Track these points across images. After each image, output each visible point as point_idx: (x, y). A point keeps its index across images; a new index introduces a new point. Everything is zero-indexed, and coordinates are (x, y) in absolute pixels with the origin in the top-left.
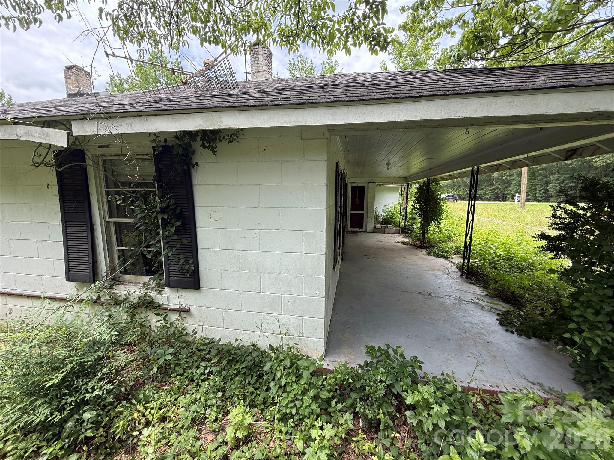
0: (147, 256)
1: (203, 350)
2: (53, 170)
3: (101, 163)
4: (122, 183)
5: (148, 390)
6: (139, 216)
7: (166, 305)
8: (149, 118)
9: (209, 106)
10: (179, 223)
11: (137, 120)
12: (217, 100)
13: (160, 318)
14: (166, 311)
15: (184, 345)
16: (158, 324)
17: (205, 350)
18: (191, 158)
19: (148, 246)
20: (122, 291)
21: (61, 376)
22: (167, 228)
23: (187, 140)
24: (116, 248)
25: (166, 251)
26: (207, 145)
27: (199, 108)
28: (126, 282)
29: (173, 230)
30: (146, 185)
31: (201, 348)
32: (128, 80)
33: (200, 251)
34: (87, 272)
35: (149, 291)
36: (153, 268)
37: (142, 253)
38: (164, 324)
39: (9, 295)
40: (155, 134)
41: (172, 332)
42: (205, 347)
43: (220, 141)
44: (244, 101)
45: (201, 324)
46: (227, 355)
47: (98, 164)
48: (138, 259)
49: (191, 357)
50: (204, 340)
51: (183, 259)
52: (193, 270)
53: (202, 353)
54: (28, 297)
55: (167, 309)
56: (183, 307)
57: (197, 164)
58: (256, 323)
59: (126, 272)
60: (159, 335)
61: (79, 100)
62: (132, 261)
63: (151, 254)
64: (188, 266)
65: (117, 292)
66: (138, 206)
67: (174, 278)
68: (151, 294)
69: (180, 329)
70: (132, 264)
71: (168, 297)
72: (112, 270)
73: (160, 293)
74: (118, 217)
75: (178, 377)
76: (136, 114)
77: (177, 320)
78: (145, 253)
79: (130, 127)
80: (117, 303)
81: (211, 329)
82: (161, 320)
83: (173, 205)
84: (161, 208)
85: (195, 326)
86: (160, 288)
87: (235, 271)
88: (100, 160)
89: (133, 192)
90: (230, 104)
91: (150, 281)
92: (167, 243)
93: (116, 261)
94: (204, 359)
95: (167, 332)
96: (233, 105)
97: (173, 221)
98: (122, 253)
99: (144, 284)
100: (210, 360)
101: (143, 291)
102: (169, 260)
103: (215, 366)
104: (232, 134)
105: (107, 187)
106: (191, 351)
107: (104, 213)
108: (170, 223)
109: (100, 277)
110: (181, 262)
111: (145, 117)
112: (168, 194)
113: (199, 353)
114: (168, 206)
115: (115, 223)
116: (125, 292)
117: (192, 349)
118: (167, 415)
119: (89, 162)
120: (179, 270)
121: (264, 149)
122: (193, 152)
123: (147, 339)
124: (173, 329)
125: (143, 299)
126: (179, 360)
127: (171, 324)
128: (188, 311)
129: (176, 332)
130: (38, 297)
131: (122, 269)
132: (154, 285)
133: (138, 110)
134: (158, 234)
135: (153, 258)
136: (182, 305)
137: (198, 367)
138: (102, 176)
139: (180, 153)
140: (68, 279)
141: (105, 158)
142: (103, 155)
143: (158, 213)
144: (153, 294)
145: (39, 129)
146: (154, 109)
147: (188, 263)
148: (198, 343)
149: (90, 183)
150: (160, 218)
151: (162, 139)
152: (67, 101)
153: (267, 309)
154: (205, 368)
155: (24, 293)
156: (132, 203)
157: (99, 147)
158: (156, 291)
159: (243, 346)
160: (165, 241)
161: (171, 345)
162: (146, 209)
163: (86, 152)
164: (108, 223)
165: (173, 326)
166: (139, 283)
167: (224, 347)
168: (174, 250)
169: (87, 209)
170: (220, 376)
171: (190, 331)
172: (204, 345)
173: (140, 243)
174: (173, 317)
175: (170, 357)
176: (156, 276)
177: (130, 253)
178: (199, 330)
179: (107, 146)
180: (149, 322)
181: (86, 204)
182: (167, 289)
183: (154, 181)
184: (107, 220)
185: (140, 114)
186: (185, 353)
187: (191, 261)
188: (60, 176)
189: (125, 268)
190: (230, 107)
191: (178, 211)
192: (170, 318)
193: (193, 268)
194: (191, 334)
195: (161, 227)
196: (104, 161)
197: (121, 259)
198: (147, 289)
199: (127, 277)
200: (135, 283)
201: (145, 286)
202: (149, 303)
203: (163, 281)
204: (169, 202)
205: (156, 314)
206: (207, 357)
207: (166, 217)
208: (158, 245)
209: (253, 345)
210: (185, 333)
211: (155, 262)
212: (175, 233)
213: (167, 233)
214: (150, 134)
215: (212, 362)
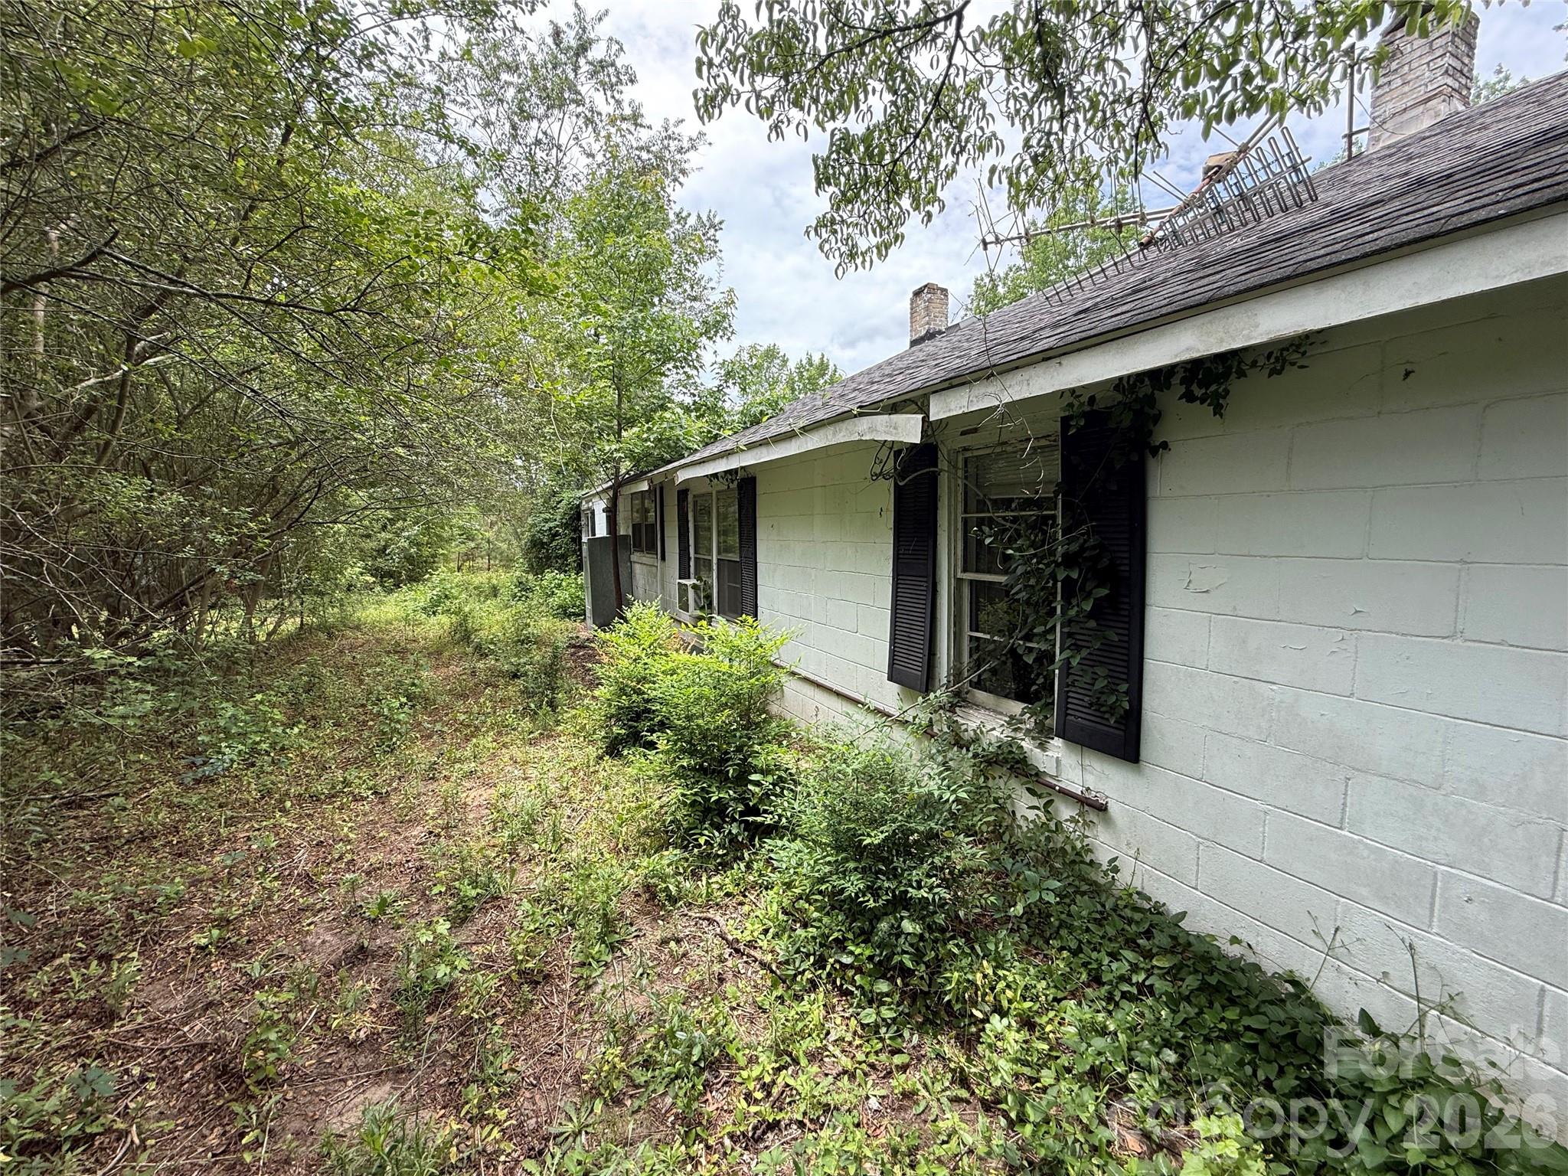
0: (1025, 658)
1: (1130, 921)
2: (889, 485)
3: (960, 465)
4: (995, 502)
5: (1002, 942)
6: (1020, 570)
7: (1051, 776)
8: (1065, 360)
9: (1219, 294)
10: (1103, 592)
11: (1040, 369)
12: (1242, 269)
13: (1035, 802)
14: (1050, 790)
15: (1085, 888)
16: (1031, 815)
17: (1137, 923)
18: (1151, 433)
19: (1028, 637)
20: (972, 721)
21: (882, 836)
22: (1074, 602)
23: (1146, 389)
24: (967, 632)
25: (1067, 654)
26: (1198, 392)
27: (1192, 307)
28: (978, 706)
29: (1088, 606)
30: (1038, 504)
31: (1128, 913)
32: (1006, 278)
33: (1151, 667)
34: (917, 670)
35: (1020, 735)
36: (1034, 688)
37: (1013, 651)
38: (1044, 819)
39: (819, 686)
40: (1073, 391)
41: (1059, 845)
42: (1137, 916)
43: (1241, 374)
44: (1338, 247)
45: (1132, 852)
46: (1201, 967)
47: (956, 467)
48: (1004, 663)
49: (1099, 923)
50: (1135, 896)
51: (1105, 678)
52: (1126, 711)
53: (1127, 927)
54: (838, 694)
55: (1053, 787)
56: (1091, 795)
57: (1165, 445)
58: (1315, 919)
59: (978, 685)
60: (1030, 839)
61: (929, 347)
62: (994, 663)
63: (1033, 656)
64: (1114, 698)
65: (961, 721)
66: (1019, 549)
67: (1080, 717)
68: (1023, 744)
69: (1079, 845)
70: (993, 671)
71: (1058, 760)
72: (957, 675)
73: (1042, 746)
74: (977, 571)
75: (1065, 954)
76: (1041, 356)
77: (1072, 820)
78: (1020, 651)
79: (1025, 387)
80: (959, 743)
81: (1159, 879)
82: (1038, 808)
83: (1093, 548)
84: (1065, 555)
85: (1116, 853)
86: (1042, 734)
87: (1250, 740)
88: (960, 458)
89: (1015, 520)
90: (1289, 271)
91: (1022, 715)
92: (1070, 635)
93: (966, 659)
94: (1131, 943)
95: (1048, 839)
96: (1300, 270)
97: (1089, 586)
98: (977, 645)
99: (1012, 717)
100: (1148, 955)
101: (1008, 732)
102: (1069, 674)
103: (1162, 977)
104: (1283, 350)
105: (965, 512)
106: (1099, 908)
107: (956, 560)
108: (1082, 589)
109: (937, 684)
110: (1100, 684)
111: (1058, 360)
112: (1084, 522)
113: (1120, 924)
114: (1082, 549)
115: (971, 582)
116: (974, 726)
117: (1103, 906)
118: (1037, 1020)
119: (943, 464)
120: (1091, 705)
121: (1407, 374)
122: (1157, 418)
123: (1006, 838)
124: (1061, 838)
125: (1006, 750)
126: (1069, 915)
127: (1058, 824)
128: (1102, 809)
129: (1068, 848)
130: (855, 702)
131: (974, 677)
132: (1030, 725)
133: (1046, 346)
134: (1052, 612)
135: (1036, 667)
136: (1088, 789)
137: (1114, 956)
138: (961, 489)
139: (1126, 423)
140: (890, 679)
141: (968, 454)
142: (965, 449)
143: (1058, 565)
144: (1027, 745)
145: (884, 418)
146: (1077, 337)
147: (1113, 691)
148: (1121, 898)
149: (939, 504)
150: (1061, 575)
151: (1085, 399)
152: (910, 355)
153: (1364, 891)
154: (1135, 968)
155: (835, 688)
156: (1012, 541)
157: (963, 433)
158: (1033, 738)
159: (1257, 967)
160: (1066, 630)
161: (1055, 874)
162: (1035, 555)
163: (941, 446)
164: (959, 581)
165: (1063, 831)
166: (1001, 713)
167: (1192, 939)
168: (1084, 653)
169: (931, 553)
170: (1174, 1012)
171: (1103, 857)
172: (1136, 909)
173: (1011, 629)
174: (1066, 812)
175: (1051, 898)
176: (1038, 705)
177: (992, 647)
178: (1127, 865)
179: (975, 430)
180: (1013, 804)
181: (931, 543)
182: (1057, 742)
183: (1056, 493)
184: (960, 575)
185: (1048, 356)
186: (1083, 907)
187: (1124, 687)
188: (900, 494)
189: (979, 676)
190: (1288, 278)
191: (1105, 562)
192: (1057, 810)
193: (1127, 706)
194: (1105, 867)
195: (1059, 598)
196: (966, 460)
197: (975, 657)
198: (1015, 730)
199: (981, 696)
200: (994, 711)
201: (1013, 722)
202: (1018, 762)
203: (1053, 722)
204: (1085, 541)
205: (1028, 789)
206: (1140, 941)
207: (1075, 575)
208: (1050, 637)
209: (1295, 983)
210: (1088, 860)
211: (1038, 675)
212: (1091, 615)
213: (1072, 612)
214: (1062, 393)
215: (1155, 962)
